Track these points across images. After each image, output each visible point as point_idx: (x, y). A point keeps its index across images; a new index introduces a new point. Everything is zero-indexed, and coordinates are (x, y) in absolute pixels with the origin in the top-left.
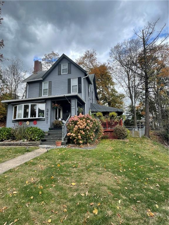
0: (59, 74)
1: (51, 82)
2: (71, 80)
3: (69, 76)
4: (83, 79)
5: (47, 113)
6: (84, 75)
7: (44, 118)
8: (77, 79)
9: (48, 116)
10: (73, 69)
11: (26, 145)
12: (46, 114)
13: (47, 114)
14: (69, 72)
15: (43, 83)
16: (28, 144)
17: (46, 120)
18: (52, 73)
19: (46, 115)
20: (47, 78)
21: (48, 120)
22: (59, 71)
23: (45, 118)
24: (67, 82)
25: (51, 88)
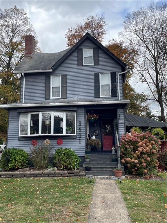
0: (80, 64)
1: (65, 75)
2: (100, 75)
3: (97, 70)
4: (119, 75)
5: (79, 127)
6: (120, 69)
7: (75, 134)
8: (110, 75)
9: (81, 133)
10: (103, 58)
11: (64, 175)
12: (78, 129)
13: (80, 129)
14: (97, 62)
15: (51, 77)
16: (66, 174)
17: (79, 138)
18: (67, 62)
19: (78, 131)
20: (59, 70)
21: (81, 138)
22: (78, 60)
23: (76, 136)
24: (92, 78)
25: (66, 87)
